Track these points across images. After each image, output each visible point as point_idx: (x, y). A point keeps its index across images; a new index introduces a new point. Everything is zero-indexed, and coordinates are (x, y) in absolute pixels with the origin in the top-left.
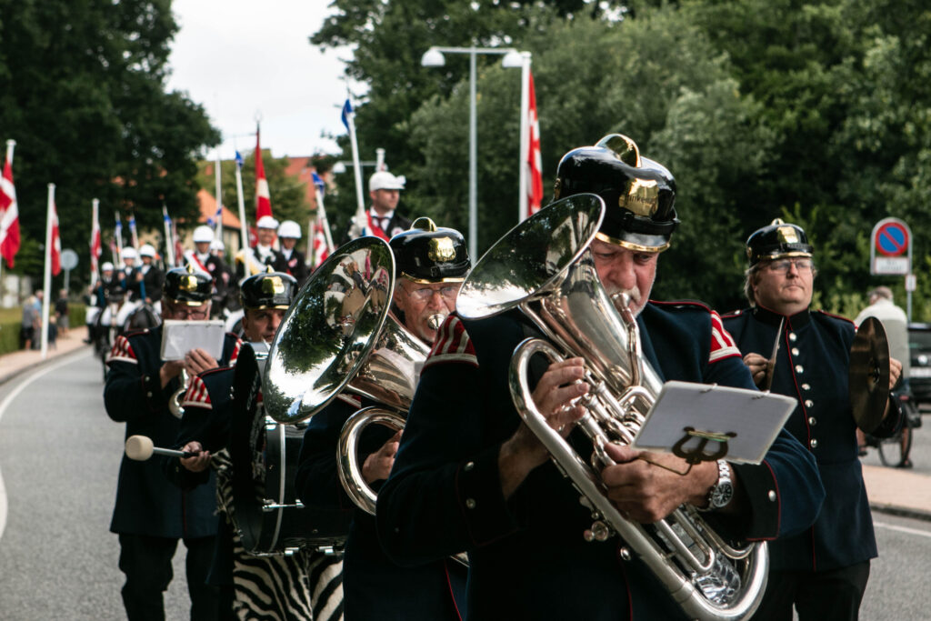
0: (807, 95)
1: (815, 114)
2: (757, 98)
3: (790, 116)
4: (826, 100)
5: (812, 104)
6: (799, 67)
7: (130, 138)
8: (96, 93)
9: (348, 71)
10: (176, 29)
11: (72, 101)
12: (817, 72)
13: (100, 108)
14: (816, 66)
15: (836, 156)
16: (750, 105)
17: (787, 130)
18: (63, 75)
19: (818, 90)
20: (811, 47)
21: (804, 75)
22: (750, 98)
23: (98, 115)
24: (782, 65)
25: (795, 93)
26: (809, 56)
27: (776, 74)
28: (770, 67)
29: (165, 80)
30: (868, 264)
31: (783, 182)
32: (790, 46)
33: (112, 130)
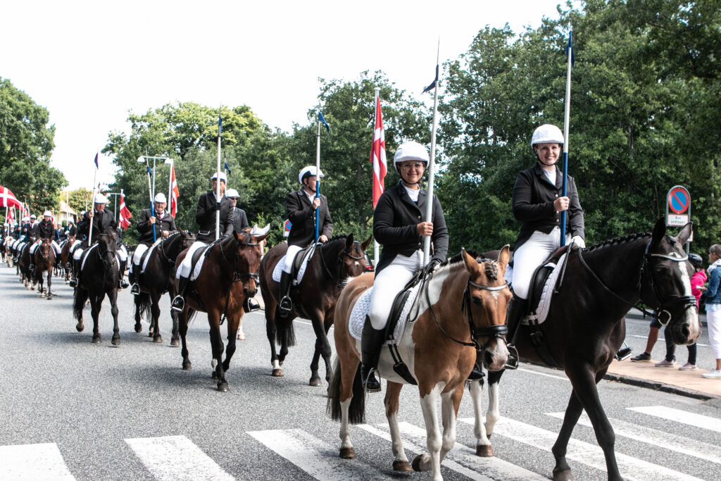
0: (266, 178)
1: (268, 184)
2: (251, 179)
3: (260, 185)
4: (271, 181)
5: (267, 181)
6: (264, 169)
7: (37, 182)
8: (26, 166)
9: (114, 162)
10: (54, 146)
11: (17, 169)
12: (269, 171)
13: (27, 172)
14: (269, 169)
15: (274, 199)
16: (247, 181)
17: (258, 191)
18: (14, 160)
19: (269, 176)
20: (268, 163)
21: (265, 172)
22: (247, 178)
23: (27, 175)
24: (257, 168)
25: (261, 177)
26: (267, 166)
27: (256, 171)
28: (255, 169)
29: (50, 163)
30: (282, 233)
31: (257, 206)
32: (261, 162)
33: (31, 179)
